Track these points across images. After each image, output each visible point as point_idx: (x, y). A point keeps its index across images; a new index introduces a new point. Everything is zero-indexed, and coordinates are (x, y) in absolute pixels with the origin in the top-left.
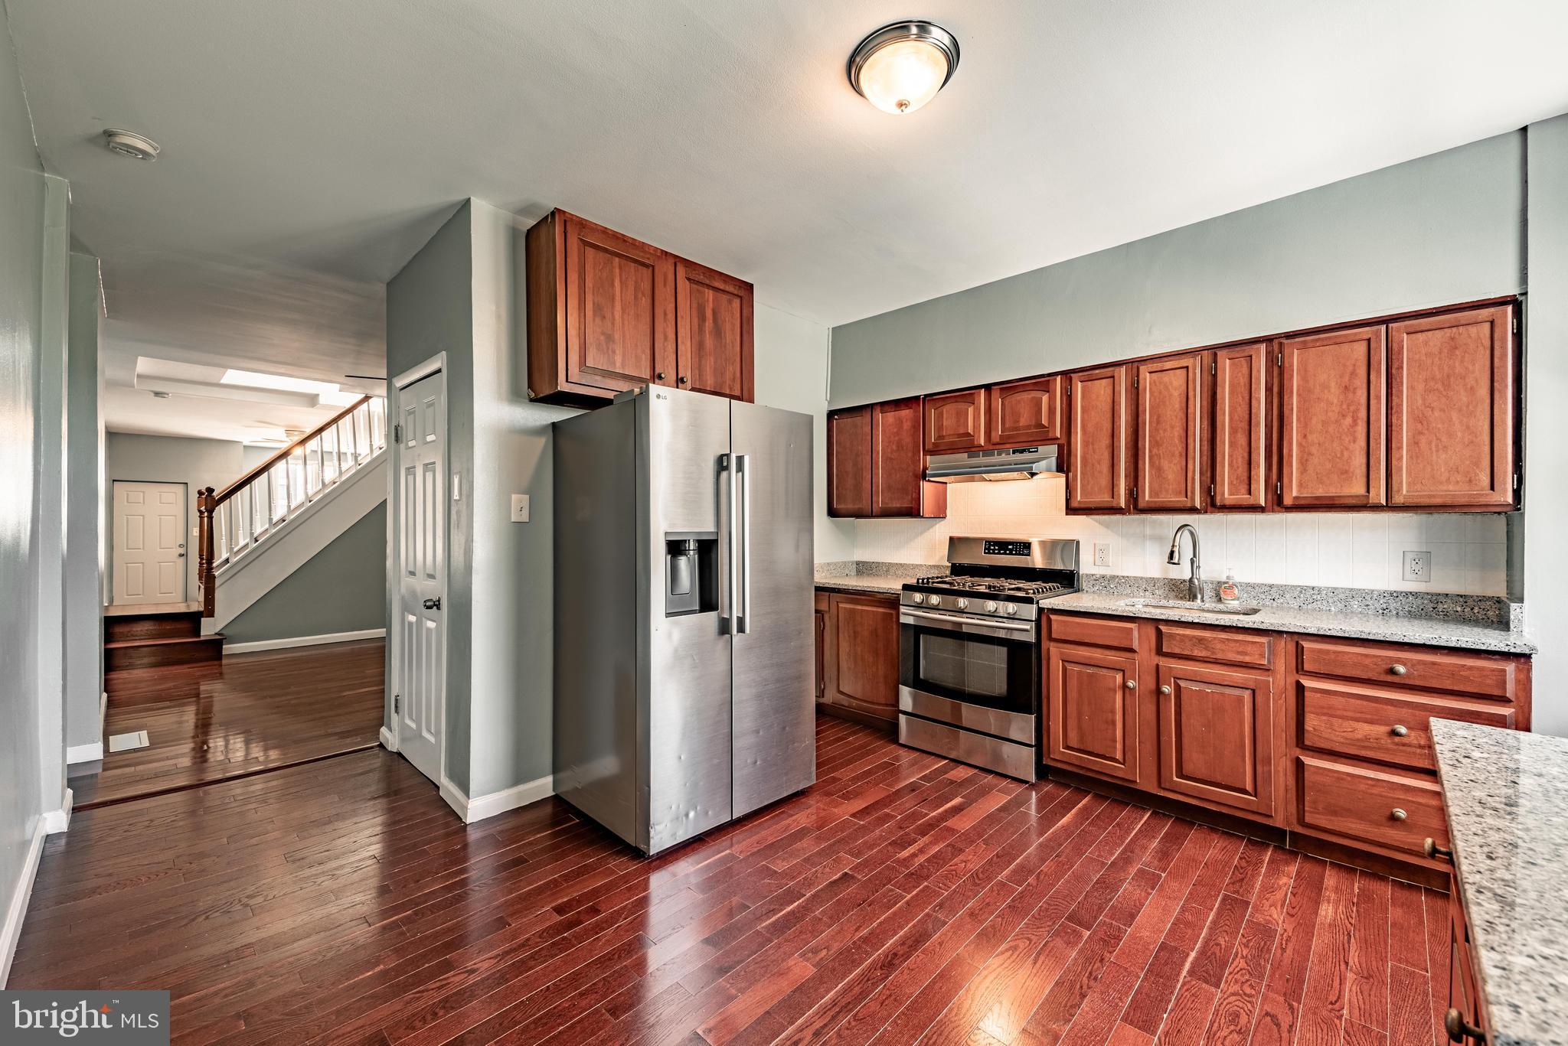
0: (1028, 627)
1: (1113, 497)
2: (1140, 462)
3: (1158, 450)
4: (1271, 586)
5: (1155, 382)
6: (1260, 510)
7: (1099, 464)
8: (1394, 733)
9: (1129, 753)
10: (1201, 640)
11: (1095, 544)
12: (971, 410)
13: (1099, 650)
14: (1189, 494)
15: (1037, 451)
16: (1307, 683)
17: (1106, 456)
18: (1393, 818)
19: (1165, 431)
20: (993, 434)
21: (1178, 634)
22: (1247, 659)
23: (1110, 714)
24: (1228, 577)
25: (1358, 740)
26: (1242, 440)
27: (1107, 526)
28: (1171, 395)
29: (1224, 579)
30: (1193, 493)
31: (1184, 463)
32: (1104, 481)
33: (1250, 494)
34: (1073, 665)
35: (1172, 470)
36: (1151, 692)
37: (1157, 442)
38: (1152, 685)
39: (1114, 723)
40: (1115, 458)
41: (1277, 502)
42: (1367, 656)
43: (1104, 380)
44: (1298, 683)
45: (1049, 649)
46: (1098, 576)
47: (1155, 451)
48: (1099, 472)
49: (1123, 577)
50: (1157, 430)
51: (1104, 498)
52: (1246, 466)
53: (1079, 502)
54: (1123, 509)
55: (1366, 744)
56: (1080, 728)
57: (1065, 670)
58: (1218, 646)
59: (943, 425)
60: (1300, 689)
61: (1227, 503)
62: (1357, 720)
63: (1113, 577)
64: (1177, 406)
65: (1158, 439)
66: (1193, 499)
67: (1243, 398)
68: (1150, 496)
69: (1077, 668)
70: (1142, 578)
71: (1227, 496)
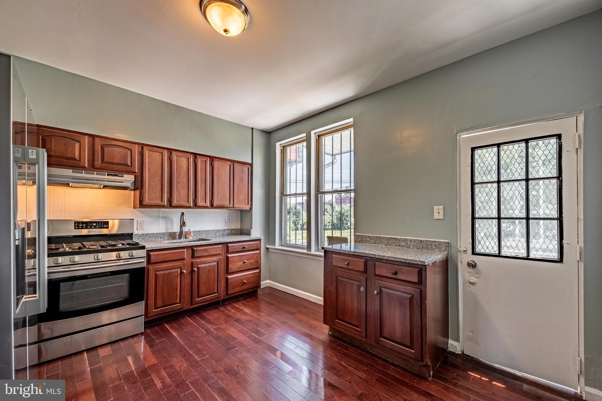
0: (144, 260)
1: (162, 201)
2: (173, 189)
3: (179, 185)
4: (199, 231)
5: (178, 160)
6: (207, 208)
7: (156, 187)
8: (245, 262)
9: (182, 298)
10: (205, 250)
11: (137, 221)
12: (77, 145)
13: (171, 263)
14: (189, 202)
15: (123, 177)
16: (229, 256)
17: (159, 185)
18: (244, 283)
19: (181, 178)
20: (96, 163)
21: (199, 250)
22: (217, 253)
23: (176, 286)
24: (189, 230)
25: (239, 267)
26: (204, 186)
27: (143, 213)
28: (183, 166)
29: (187, 230)
30: (190, 201)
31: (187, 191)
32: (158, 194)
33: (206, 203)
34: (160, 272)
35: (184, 192)
36: (189, 273)
37: (178, 182)
38: (190, 270)
39: (177, 289)
40: (163, 186)
41: (212, 206)
42: (240, 245)
43: (158, 153)
44: (227, 256)
45: (148, 268)
46: (140, 235)
47: (178, 185)
48: (156, 190)
49: (152, 234)
50: (178, 178)
51: (159, 202)
52: (205, 194)
53: (147, 202)
54: (165, 206)
55: (240, 267)
56: (163, 297)
57: (156, 275)
58: (210, 250)
59: (51, 148)
60: (227, 257)
61: (200, 205)
62: (238, 262)
63: (147, 234)
64: (185, 170)
65: (179, 181)
66: (190, 204)
67: (204, 173)
68: (176, 202)
70: (159, 233)
71: (200, 203)
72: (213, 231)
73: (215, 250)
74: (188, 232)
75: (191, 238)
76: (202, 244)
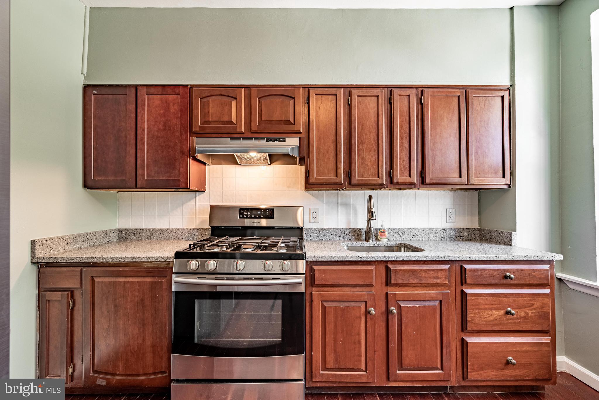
0: (300, 280)
1: (337, 176)
2: (353, 153)
3: (362, 147)
4: (399, 229)
5: (360, 102)
6: (413, 186)
7: (328, 153)
8: (509, 312)
9: (370, 362)
10: (413, 272)
11: (310, 209)
12: (234, 103)
13: (348, 289)
14: (380, 175)
15: (285, 141)
16: (468, 291)
17: (332, 148)
18: (508, 363)
19: (366, 134)
20: (253, 124)
21: (401, 270)
22: (439, 281)
23: (357, 336)
24: (382, 226)
25: (492, 321)
26: (406, 145)
27: (317, 197)
28: (369, 112)
29: (379, 227)
30: (382, 175)
31: (377, 156)
32: (331, 165)
33: (410, 176)
34: (330, 303)
35: (370, 158)
36: (382, 313)
37: (362, 141)
38: (383, 309)
39: (359, 343)
40: (338, 150)
41: (423, 181)
42: (494, 270)
43: (330, 96)
44: (462, 291)
45: (312, 293)
46: (313, 229)
47: (361, 147)
48: (328, 159)
49: (328, 229)
50: (362, 134)
51: (331, 177)
52: (408, 161)
53: (315, 179)
54: (342, 184)
55: (496, 322)
56: (335, 352)
57: (324, 308)
58: (424, 275)
59: (209, 112)
60: (464, 295)
61: (400, 181)
62: (491, 309)
63: (322, 230)
64: (373, 119)
65: (363, 139)
66: (382, 179)
67: (406, 119)
68: (359, 176)
69: (333, 305)
70: (338, 229)
71: (399, 177)
72: (424, 230)
73: (435, 275)
74: (380, 229)
75: (384, 241)
76: (405, 259)
